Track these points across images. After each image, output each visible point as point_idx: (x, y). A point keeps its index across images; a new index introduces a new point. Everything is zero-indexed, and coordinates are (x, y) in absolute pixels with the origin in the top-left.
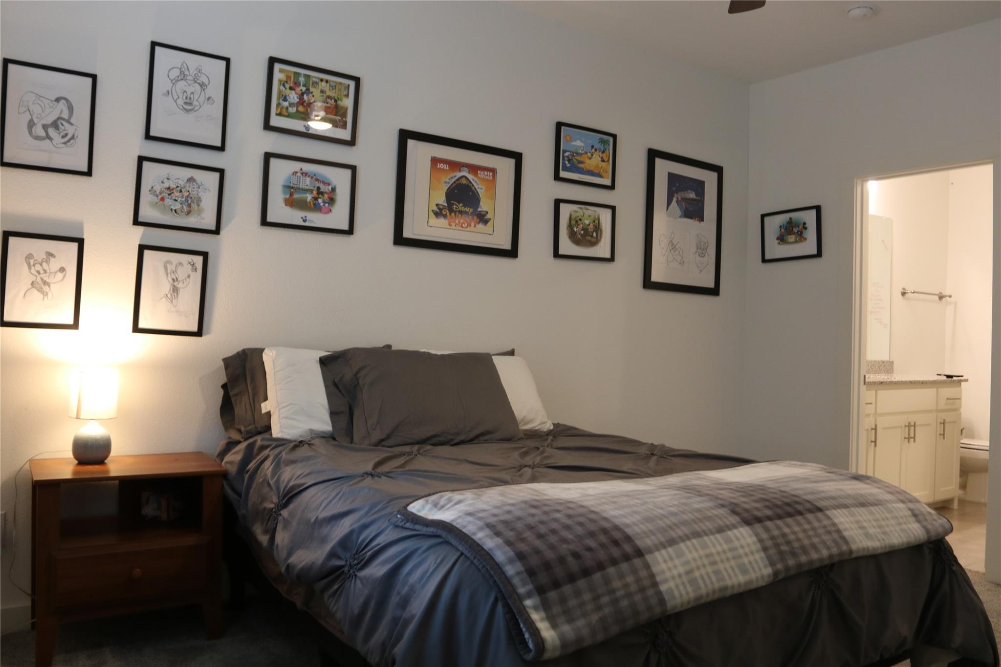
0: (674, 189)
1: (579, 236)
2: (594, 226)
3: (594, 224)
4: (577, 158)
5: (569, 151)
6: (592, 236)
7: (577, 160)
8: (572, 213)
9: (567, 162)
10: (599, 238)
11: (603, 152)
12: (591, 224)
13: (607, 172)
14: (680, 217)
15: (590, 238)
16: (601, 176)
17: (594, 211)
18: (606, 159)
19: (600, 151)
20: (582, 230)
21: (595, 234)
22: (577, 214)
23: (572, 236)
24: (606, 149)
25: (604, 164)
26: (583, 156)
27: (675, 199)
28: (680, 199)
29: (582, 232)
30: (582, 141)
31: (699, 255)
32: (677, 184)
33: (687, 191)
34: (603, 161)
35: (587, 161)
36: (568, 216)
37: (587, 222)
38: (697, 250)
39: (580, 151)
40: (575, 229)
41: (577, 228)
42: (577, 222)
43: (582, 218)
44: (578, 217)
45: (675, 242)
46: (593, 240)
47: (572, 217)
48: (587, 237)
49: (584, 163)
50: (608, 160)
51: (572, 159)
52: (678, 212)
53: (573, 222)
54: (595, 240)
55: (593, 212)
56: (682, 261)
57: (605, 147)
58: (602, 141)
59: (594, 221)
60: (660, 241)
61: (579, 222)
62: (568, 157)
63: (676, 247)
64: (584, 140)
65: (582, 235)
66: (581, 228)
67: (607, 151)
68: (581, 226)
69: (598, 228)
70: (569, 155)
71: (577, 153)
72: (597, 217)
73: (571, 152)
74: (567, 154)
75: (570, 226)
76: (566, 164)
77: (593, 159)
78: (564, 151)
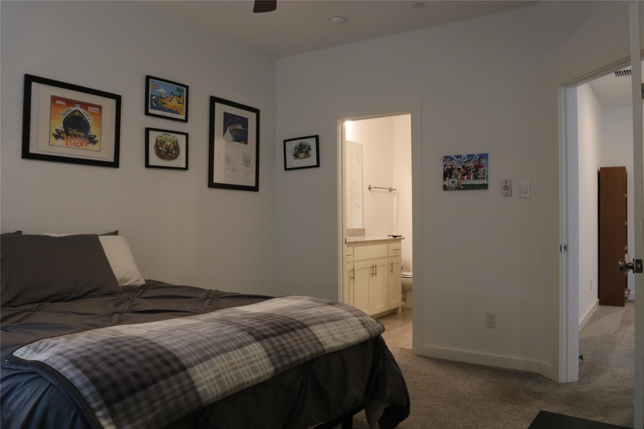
0: (228, 123)
1: (163, 153)
2: (173, 146)
3: (174, 145)
4: (161, 100)
5: (155, 96)
6: (172, 153)
7: (161, 102)
8: (158, 137)
9: (154, 103)
10: (177, 154)
11: (179, 97)
12: (172, 145)
13: (182, 111)
14: (232, 141)
15: (171, 154)
16: (178, 113)
17: (173, 136)
18: (181, 102)
19: (177, 97)
20: (165, 149)
21: (174, 152)
22: (162, 138)
23: (159, 153)
24: (181, 95)
25: (180, 105)
26: (166, 99)
27: (228, 130)
28: (232, 129)
29: (165, 150)
30: (164, 89)
31: (245, 165)
32: (230, 120)
33: (236, 124)
34: (180, 103)
35: (168, 103)
36: (155, 140)
37: (169, 144)
38: (244, 162)
39: (163, 96)
40: (160, 148)
41: (161, 147)
42: (161, 143)
43: (165, 141)
44: (162, 140)
45: (229, 157)
46: (173, 155)
47: (158, 140)
48: (169, 154)
49: (166, 104)
50: (183, 103)
51: (157, 101)
52: (231, 138)
53: (159, 144)
54: (174, 155)
55: (173, 137)
56: (234, 170)
57: (181, 94)
58: (179, 90)
59: (174, 143)
60: (219, 157)
61: (163, 144)
62: (154, 99)
63: (230, 160)
64: (165, 88)
65: (165, 152)
66: (165, 148)
67: (182, 97)
68: (165, 146)
69: (177, 148)
70: (155, 98)
71: (161, 97)
72: (175, 141)
73: (156, 96)
74: (154, 98)
75: (157, 146)
76: (153, 104)
77: (173, 102)
78: (152, 96)
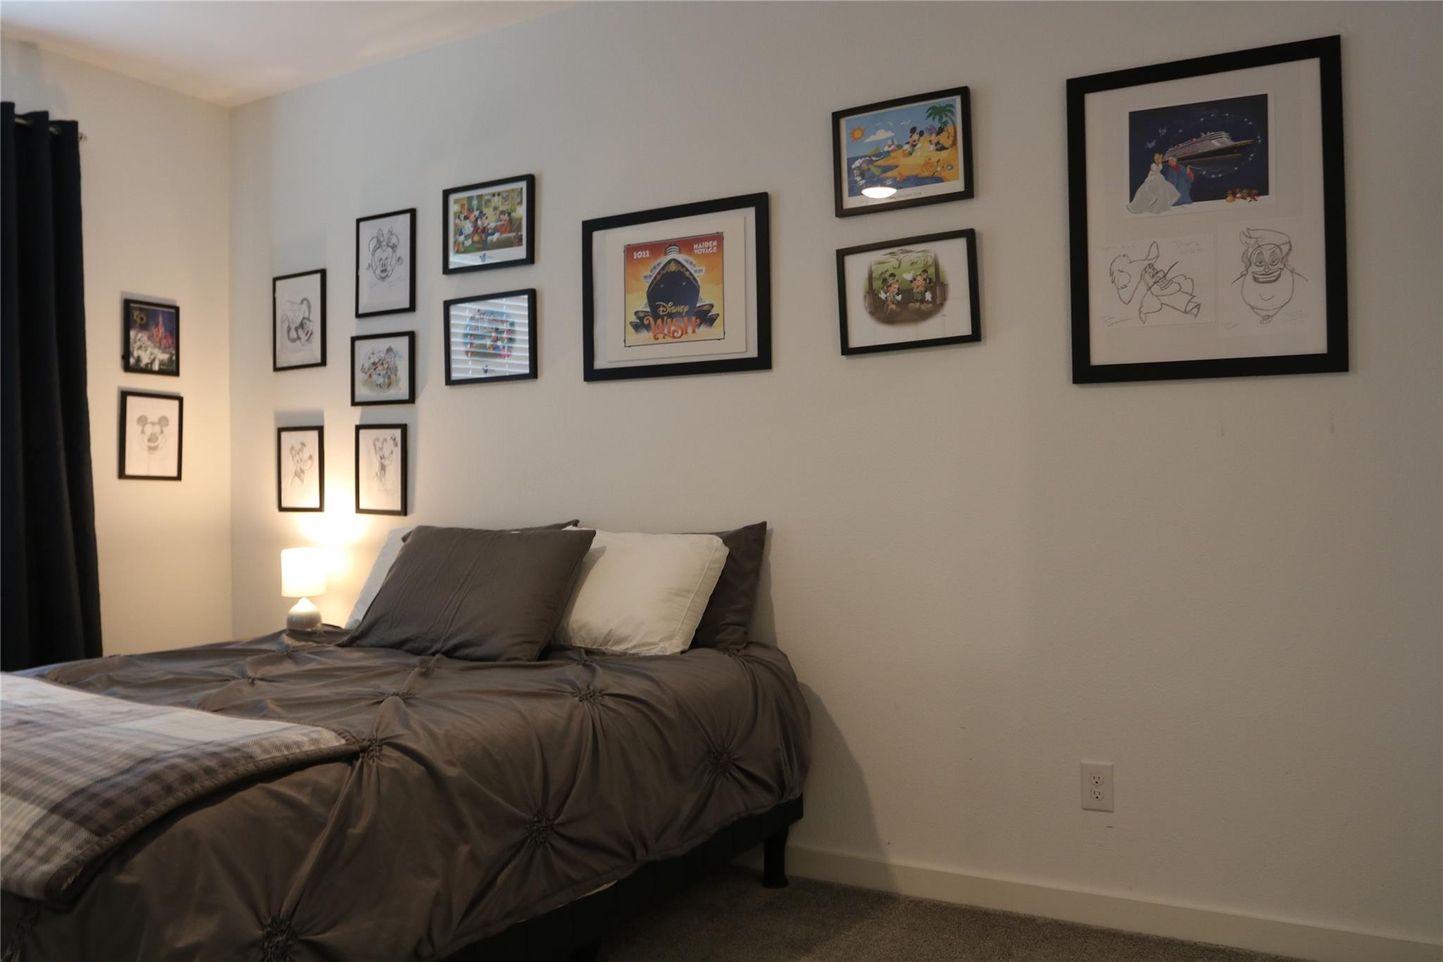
0: (1151, 145)
1: (893, 306)
2: (925, 280)
3: (925, 276)
4: (880, 163)
5: (861, 157)
6: (923, 301)
7: (879, 167)
8: (873, 268)
9: (858, 179)
10: (938, 301)
11: (940, 131)
12: (919, 278)
13: (952, 167)
14: (1178, 204)
15: (917, 305)
16: (940, 180)
17: (923, 251)
18: (947, 143)
19: (931, 134)
20: (898, 294)
21: (928, 296)
22: (883, 268)
23: (880, 312)
24: (945, 124)
25: (944, 154)
26: (892, 155)
27: (1156, 168)
28: (1173, 161)
29: (899, 298)
30: (887, 130)
31: (1255, 279)
32: (1163, 132)
33: (1199, 136)
34: (942, 148)
35: (904, 161)
36: (865, 275)
37: (908, 277)
38: (1247, 268)
39: (886, 149)
40: (883, 296)
41: (886, 293)
42: (885, 281)
43: (896, 272)
44: (887, 271)
45: (1161, 265)
46: (924, 307)
47: (874, 276)
48: (911, 305)
49: (897, 167)
50: (954, 143)
51: (869, 169)
53: (877, 284)
54: (931, 305)
55: (920, 254)
56: (1191, 305)
57: (944, 120)
58: (935, 112)
59: (925, 271)
60: (1112, 274)
61: (891, 281)
62: (859, 168)
63: (1169, 277)
64: (891, 124)
65: (898, 304)
66: (896, 291)
67: (950, 128)
68: (896, 286)
69: (936, 283)
70: (861, 164)
71: (879, 155)
72: (930, 261)
73: (865, 156)
74: (857, 163)
75: (871, 293)
76: (856, 181)
77: (917, 153)
78: (851, 161)
